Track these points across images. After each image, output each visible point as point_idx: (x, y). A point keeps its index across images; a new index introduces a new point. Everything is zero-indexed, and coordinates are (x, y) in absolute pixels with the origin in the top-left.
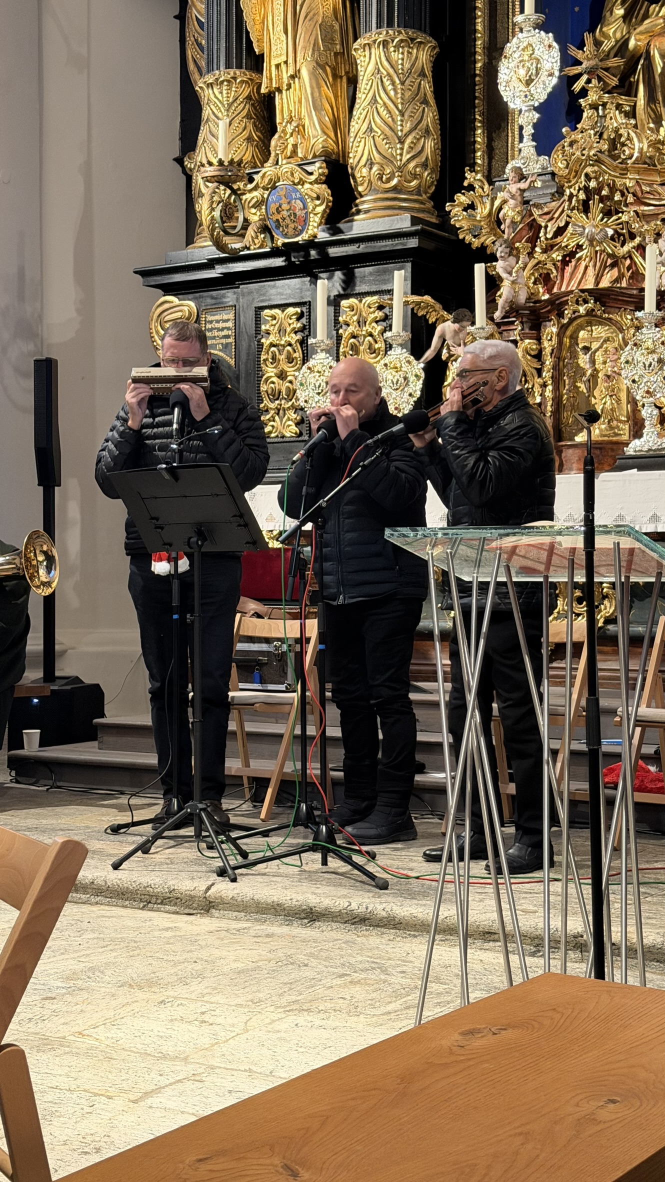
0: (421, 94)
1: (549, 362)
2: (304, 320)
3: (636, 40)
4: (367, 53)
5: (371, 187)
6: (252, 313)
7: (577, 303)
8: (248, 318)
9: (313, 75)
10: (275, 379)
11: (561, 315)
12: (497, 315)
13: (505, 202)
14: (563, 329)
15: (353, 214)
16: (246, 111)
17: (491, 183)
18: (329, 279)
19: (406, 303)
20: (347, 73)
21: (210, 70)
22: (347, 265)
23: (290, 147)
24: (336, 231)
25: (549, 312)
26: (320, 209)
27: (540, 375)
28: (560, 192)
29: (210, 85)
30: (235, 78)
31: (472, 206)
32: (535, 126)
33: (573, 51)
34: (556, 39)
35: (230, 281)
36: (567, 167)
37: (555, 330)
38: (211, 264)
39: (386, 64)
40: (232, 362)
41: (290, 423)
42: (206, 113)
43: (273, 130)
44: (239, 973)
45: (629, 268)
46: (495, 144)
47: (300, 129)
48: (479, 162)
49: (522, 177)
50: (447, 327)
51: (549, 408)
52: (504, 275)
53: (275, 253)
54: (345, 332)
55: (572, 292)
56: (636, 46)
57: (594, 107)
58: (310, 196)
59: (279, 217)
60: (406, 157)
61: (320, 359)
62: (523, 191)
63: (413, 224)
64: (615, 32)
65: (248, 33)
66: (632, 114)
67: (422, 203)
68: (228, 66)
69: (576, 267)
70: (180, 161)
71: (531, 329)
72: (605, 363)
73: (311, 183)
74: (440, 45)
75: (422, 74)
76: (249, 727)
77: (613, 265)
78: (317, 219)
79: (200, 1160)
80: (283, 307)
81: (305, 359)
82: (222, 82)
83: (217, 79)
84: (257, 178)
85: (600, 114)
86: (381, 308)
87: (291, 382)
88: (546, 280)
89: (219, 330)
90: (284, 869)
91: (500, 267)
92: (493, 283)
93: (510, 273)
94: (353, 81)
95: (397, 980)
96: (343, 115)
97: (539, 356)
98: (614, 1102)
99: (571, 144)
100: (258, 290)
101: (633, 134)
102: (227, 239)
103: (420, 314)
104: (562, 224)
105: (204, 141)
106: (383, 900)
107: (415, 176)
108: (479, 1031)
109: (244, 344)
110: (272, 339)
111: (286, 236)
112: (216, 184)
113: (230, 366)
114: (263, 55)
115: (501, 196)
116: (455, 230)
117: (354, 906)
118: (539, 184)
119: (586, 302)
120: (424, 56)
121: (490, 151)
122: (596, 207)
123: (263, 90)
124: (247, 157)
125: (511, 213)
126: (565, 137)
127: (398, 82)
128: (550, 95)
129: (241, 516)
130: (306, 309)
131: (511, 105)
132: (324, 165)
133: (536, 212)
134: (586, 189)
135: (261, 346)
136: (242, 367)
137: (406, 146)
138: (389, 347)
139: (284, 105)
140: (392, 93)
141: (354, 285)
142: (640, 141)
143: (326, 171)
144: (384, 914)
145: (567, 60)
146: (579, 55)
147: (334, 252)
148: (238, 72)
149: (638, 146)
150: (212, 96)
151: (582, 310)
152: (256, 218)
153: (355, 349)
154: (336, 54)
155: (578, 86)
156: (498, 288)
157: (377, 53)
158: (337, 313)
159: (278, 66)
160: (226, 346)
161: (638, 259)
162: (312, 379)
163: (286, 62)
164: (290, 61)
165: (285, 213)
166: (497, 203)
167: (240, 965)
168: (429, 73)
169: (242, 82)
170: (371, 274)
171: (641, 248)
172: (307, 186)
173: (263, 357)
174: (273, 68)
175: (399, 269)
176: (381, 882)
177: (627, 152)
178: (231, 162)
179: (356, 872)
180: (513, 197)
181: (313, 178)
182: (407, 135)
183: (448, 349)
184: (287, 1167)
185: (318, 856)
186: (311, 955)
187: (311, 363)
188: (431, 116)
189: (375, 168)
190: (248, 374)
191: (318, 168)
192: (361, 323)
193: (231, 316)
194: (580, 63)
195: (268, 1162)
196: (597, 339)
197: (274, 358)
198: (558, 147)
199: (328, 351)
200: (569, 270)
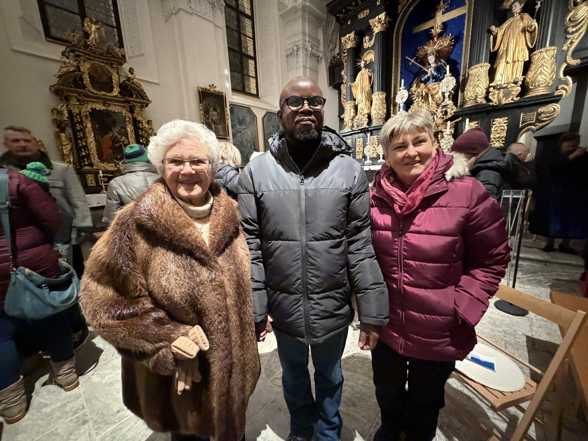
0: (384, 102)
2: (363, 140)
4: (375, 96)
5: (375, 118)
6: (355, 139)
10: (358, 149)
15: (372, 123)
16: (352, 108)
18: (369, 133)
20: (371, 100)
22: (371, 131)
23: (361, 113)
24: (369, 126)
26: (366, 122)
32: (403, 106)
38: (348, 132)
39: (378, 98)
41: (361, 156)
58: (364, 120)
61: (368, 146)
65: (353, 95)
67: (383, 120)
68: (350, 101)
70: (339, 116)
74: (387, 94)
75: (384, 99)
80: (360, 138)
81: (364, 146)
82: (348, 103)
84: (356, 118)
87: (361, 150)
89: (349, 142)
96: (370, 107)
99: (412, 109)
100: (356, 136)
105: (345, 113)
107: (383, 116)
109: (353, 144)
110: (358, 143)
111: (361, 127)
112: (351, 120)
114: (356, 98)
120: (384, 96)
121: (393, 111)
123: (356, 104)
127: (380, 100)
128: (406, 100)
131: (398, 103)
137: (381, 111)
139: (360, 106)
141: (373, 134)
147: (369, 129)
150: (346, 106)
152: (356, 124)
153: (372, 144)
154: (369, 97)
158: (369, 139)
162: (367, 150)
164: (361, 99)
165: (360, 123)
169: (352, 103)
170: (375, 132)
174: (358, 100)
188: (385, 106)
189: (376, 115)
191: (366, 116)
192: (373, 140)
193: (351, 140)
197: (358, 146)
198: (409, 109)
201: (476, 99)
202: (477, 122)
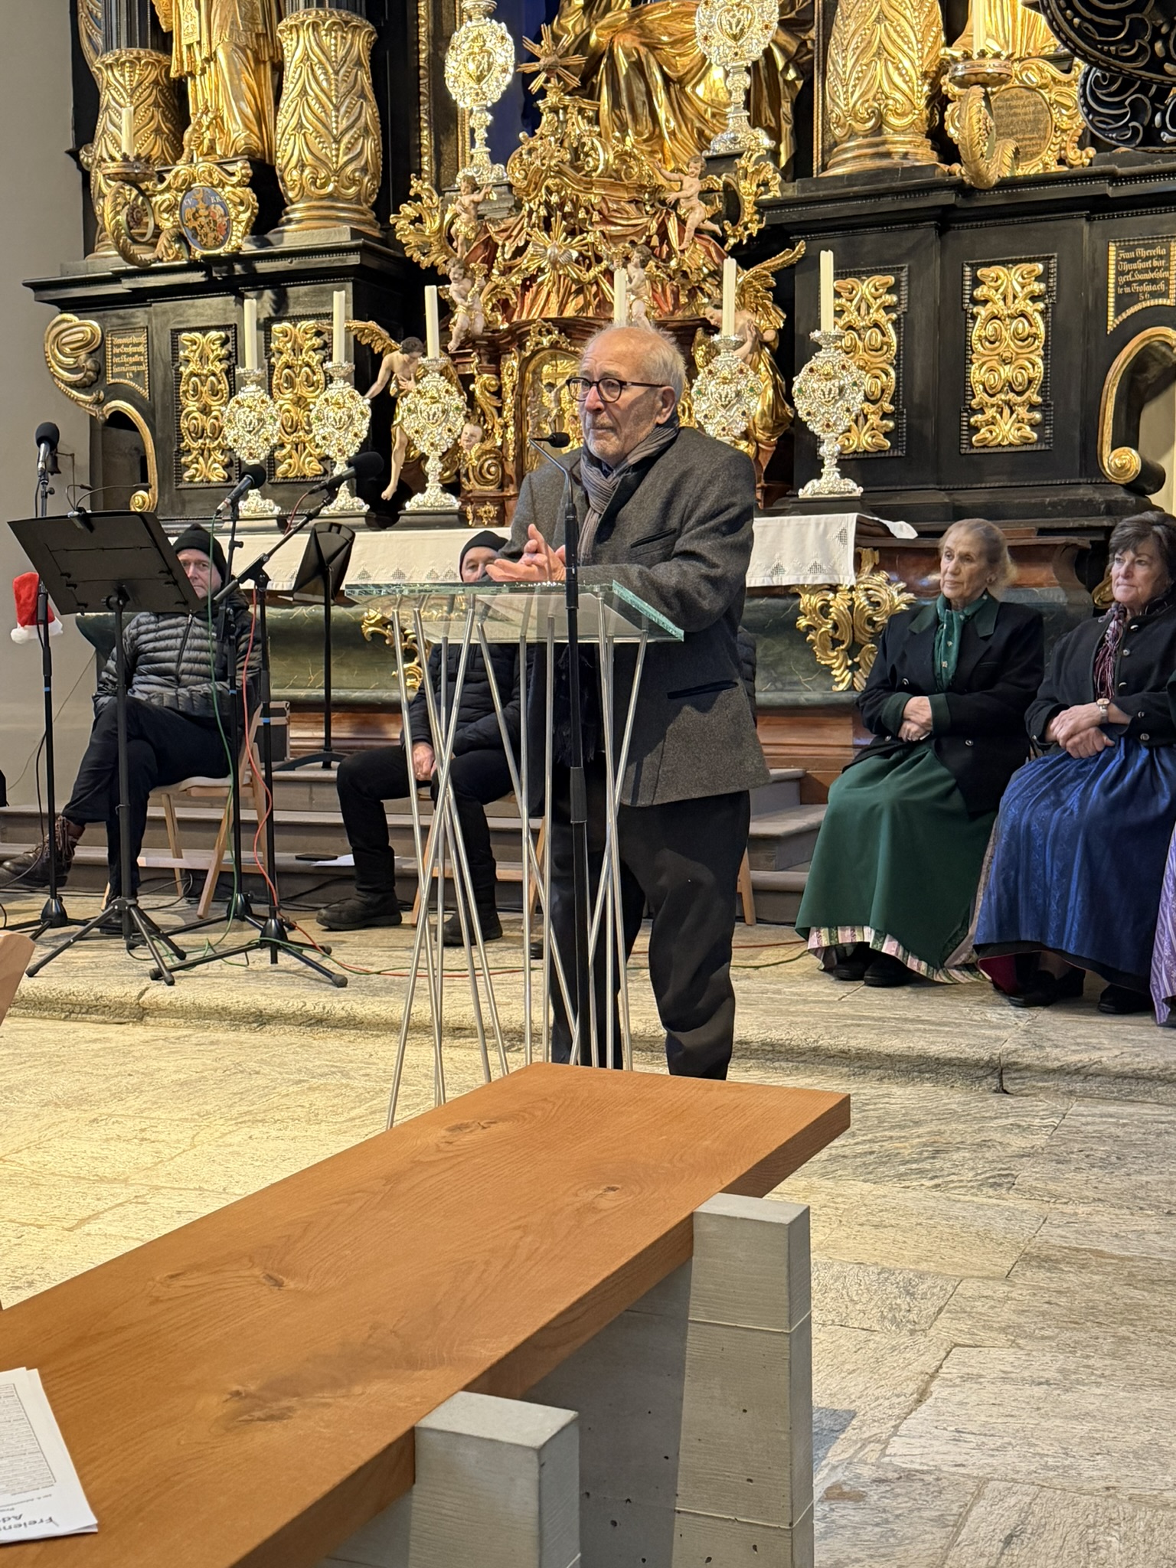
0: (358, 87)
1: (509, 400)
2: (229, 346)
3: (598, 36)
4: (294, 36)
5: (303, 194)
6: (167, 337)
7: (540, 333)
8: (163, 342)
9: (229, 58)
10: (196, 414)
11: (522, 347)
12: (452, 345)
13: (456, 215)
14: (525, 363)
15: (283, 224)
16: (151, 100)
17: (441, 193)
18: (258, 298)
19: (348, 330)
20: (271, 58)
21: (108, 47)
22: (278, 283)
23: (206, 142)
24: (263, 243)
25: (509, 343)
26: (244, 217)
27: (500, 415)
28: (518, 206)
29: (110, 67)
30: (139, 59)
31: (419, 219)
32: (488, 129)
33: (529, 44)
34: (510, 31)
35: (139, 297)
36: (525, 178)
37: (515, 364)
38: (116, 277)
39: (316, 49)
40: (146, 394)
41: (216, 465)
42: (105, 98)
43: (188, 123)
44: (181, 1085)
45: (596, 295)
46: (444, 148)
47: (218, 122)
48: (426, 168)
49: (475, 188)
50: (394, 358)
51: (511, 452)
52: (458, 300)
53: (193, 267)
54: (278, 362)
55: (534, 321)
56: (598, 42)
57: (554, 110)
58: (232, 201)
59: (196, 224)
60: (343, 159)
61: (250, 392)
62: (476, 204)
63: (353, 238)
64: (574, 26)
65: (153, 6)
66: (595, 120)
67: (362, 213)
68: (131, 44)
69: (538, 293)
70: (74, 154)
71: (489, 362)
72: (571, 402)
73: (233, 186)
74: (379, 30)
75: (359, 63)
76: (181, 813)
77: (579, 291)
78: (241, 229)
79: (172, 1277)
80: (204, 330)
81: (233, 392)
82: (123, 64)
83: (117, 60)
84: (169, 177)
85: (561, 117)
86: (319, 334)
87: (216, 418)
88: (504, 306)
89: (128, 355)
90: (227, 969)
91: (453, 290)
92: (446, 309)
93: (465, 298)
94: (279, 68)
95: (359, 1083)
96: (269, 108)
97: (498, 393)
98: (614, 1189)
99: (530, 152)
100: (174, 310)
101: (597, 144)
102: (135, 249)
103: (364, 342)
104: (521, 244)
105: (104, 132)
106: (342, 998)
107: (353, 182)
108: (467, 1126)
109: (159, 373)
110: (192, 367)
111: (204, 247)
112: (120, 183)
113: (143, 398)
114: (171, 33)
115: (452, 208)
116: (401, 247)
117: (309, 1006)
118: (494, 197)
119: (549, 332)
120: (360, 43)
121: (438, 156)
122: (559, 225)
123: (173, 75)
124: (156, 153)
125: (464, 229)
126: (521, 144)
127: (331, 71)
128: (504, 94)
129: (170, 572)
130: (232, 333)
131: (461, 105)
132: (248, 165)
133: (492, 229)
134: (547, 204)
135: (179, 375)
136: (158, 399)
137: (343, 146)
138: (330, 379)
139: (199, 92)
140: (325, 84)
141: (287, 307)
142: (605, 150)
143: (250, 172)
144: (343, 1014)
145: (524, 56)
146: (536, 49)
147: (262, 267)
148: (142, 53)
149: (603, 157)
150: (112, 79)
151: (546, 341)
152: (168, 225)
153: (290, 382)
154: (258, 35)
155: (535, 86)
156: (453, 315)
157: (306, 36)
158: (268, 340)
159: (189, 47)
160: (137, 375)
161: (605, 286)
162: (242, 415)
163: (199, 43)
164: (205, 41)
165: (203, 220)
166: (448, 217)
167: (182, 1076)
168: (367, 64)
169: (147, 64)
170: (306, 294)
171: (609, 274)
172: (228, 189)
173: (183, 388)
174: (184, 49)
175: (339, 290)
176: (339, 979)
177: (591, 164)
178: (138, 158)
179: (310, 969)
180: (466, 210)
181: (235, 179)
182: (343, 134)
183: (398, 385)
184: (270, 1277)
185: (266, 953)
186: (262, 1061)
187: (240, 396)
188: (369, 112)
189: (307, 171)
190: (164, 408)
191: (241, 169)
192: (297, 350)
193: (143, 339)
194: (537, 59)
195: (247, 1273)
196: (563, 375)
197: (195, 390)
198: (516, 154)
199: (258, 383)
200: (529, 295)
201: (877, 130)
202: (891, 279)
